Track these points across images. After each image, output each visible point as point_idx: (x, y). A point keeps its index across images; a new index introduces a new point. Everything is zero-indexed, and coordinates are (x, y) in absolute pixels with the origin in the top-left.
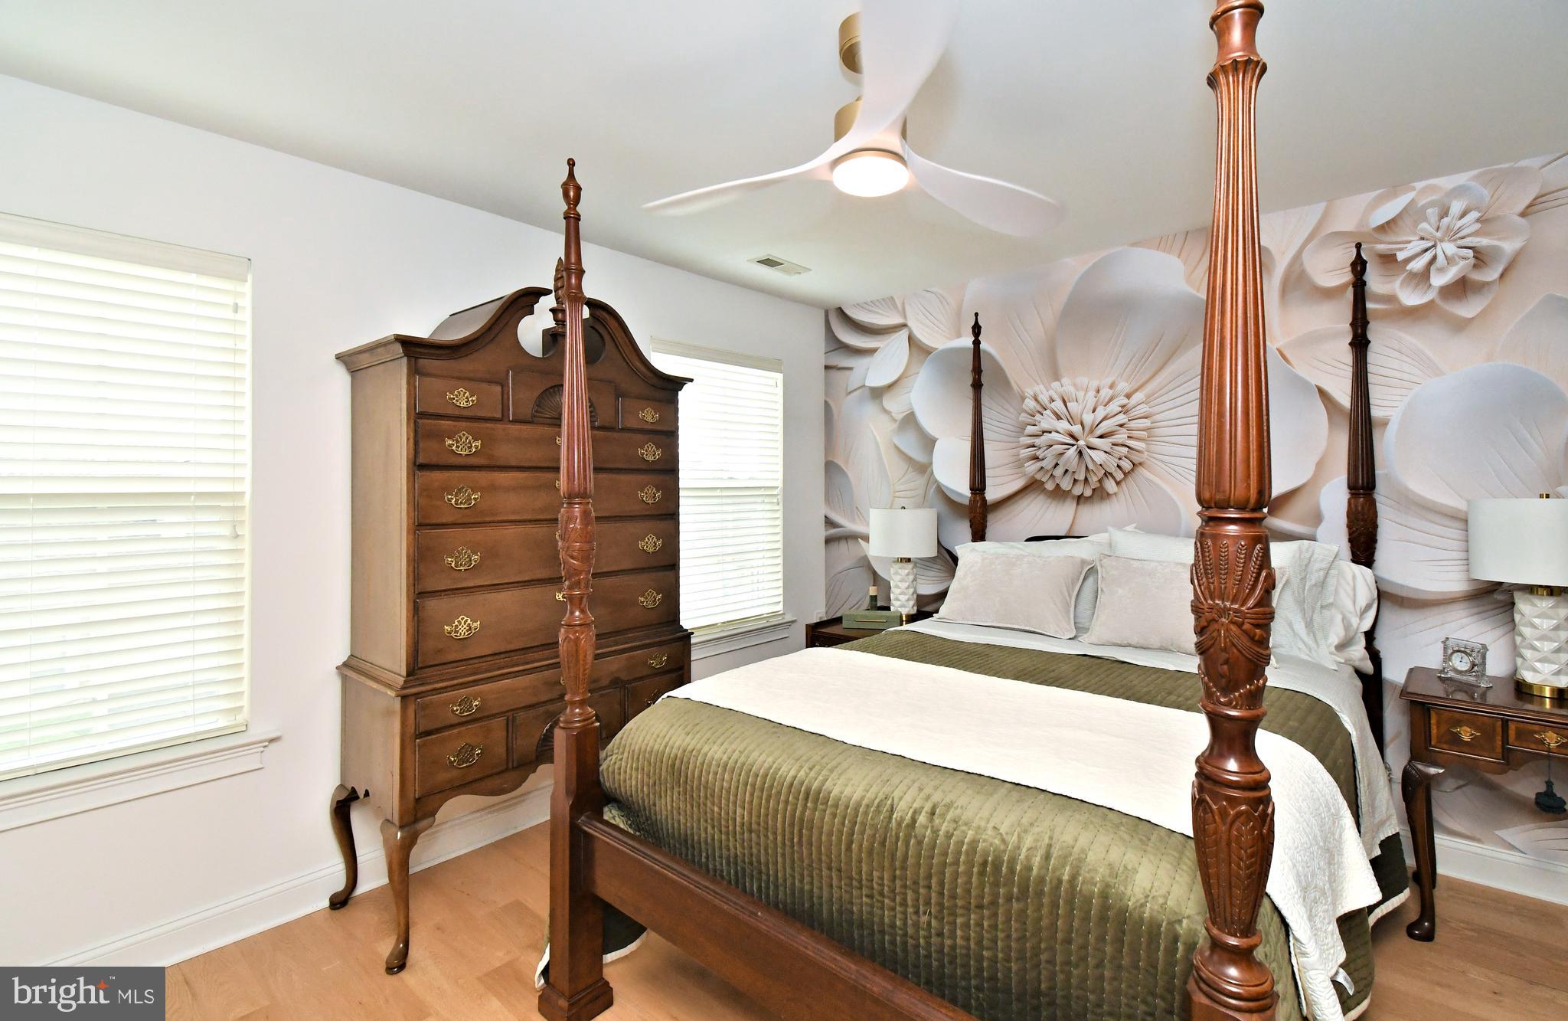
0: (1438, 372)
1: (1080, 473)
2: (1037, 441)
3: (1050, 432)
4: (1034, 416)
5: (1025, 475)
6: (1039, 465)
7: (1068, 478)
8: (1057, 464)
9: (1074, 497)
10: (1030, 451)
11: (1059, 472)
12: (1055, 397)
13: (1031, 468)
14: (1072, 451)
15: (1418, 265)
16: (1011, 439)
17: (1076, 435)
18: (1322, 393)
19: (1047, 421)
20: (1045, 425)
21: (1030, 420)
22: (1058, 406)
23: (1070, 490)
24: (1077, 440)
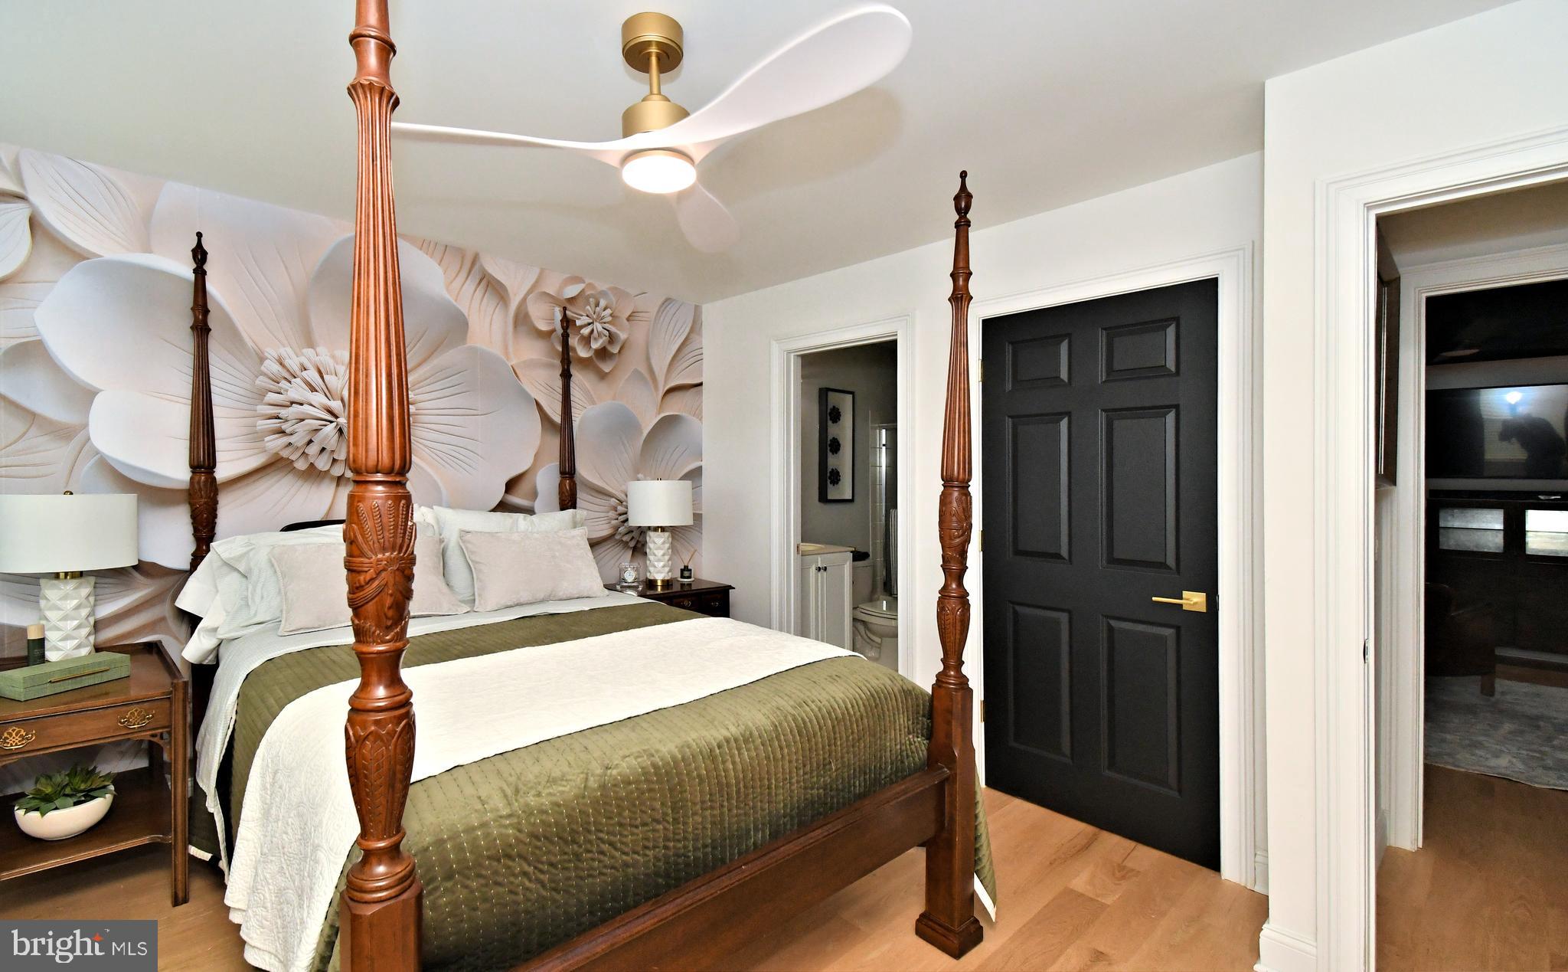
0: (593, 403)
1: (340, 451)
2: (283, 412)
3: (302, 404)
4: (278, 383)
5: (265, 451)
6: (285, 440)
7: (325, 456)
8: (311, 441)
9: (332, 478)
10: (274, 424)
11: (313, 450)
12: (307, 364)
13: (275, 443)
14: (330, 428)
15: (586, 331)
16: (249, 407)
17: (336, 412)
18: (537, 403)
19: (296, 390)
20: (296, 397)
21: (273, 386)
22: (312, 375)
23: (329, 470)
24: (337, 417)
